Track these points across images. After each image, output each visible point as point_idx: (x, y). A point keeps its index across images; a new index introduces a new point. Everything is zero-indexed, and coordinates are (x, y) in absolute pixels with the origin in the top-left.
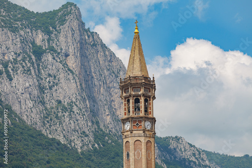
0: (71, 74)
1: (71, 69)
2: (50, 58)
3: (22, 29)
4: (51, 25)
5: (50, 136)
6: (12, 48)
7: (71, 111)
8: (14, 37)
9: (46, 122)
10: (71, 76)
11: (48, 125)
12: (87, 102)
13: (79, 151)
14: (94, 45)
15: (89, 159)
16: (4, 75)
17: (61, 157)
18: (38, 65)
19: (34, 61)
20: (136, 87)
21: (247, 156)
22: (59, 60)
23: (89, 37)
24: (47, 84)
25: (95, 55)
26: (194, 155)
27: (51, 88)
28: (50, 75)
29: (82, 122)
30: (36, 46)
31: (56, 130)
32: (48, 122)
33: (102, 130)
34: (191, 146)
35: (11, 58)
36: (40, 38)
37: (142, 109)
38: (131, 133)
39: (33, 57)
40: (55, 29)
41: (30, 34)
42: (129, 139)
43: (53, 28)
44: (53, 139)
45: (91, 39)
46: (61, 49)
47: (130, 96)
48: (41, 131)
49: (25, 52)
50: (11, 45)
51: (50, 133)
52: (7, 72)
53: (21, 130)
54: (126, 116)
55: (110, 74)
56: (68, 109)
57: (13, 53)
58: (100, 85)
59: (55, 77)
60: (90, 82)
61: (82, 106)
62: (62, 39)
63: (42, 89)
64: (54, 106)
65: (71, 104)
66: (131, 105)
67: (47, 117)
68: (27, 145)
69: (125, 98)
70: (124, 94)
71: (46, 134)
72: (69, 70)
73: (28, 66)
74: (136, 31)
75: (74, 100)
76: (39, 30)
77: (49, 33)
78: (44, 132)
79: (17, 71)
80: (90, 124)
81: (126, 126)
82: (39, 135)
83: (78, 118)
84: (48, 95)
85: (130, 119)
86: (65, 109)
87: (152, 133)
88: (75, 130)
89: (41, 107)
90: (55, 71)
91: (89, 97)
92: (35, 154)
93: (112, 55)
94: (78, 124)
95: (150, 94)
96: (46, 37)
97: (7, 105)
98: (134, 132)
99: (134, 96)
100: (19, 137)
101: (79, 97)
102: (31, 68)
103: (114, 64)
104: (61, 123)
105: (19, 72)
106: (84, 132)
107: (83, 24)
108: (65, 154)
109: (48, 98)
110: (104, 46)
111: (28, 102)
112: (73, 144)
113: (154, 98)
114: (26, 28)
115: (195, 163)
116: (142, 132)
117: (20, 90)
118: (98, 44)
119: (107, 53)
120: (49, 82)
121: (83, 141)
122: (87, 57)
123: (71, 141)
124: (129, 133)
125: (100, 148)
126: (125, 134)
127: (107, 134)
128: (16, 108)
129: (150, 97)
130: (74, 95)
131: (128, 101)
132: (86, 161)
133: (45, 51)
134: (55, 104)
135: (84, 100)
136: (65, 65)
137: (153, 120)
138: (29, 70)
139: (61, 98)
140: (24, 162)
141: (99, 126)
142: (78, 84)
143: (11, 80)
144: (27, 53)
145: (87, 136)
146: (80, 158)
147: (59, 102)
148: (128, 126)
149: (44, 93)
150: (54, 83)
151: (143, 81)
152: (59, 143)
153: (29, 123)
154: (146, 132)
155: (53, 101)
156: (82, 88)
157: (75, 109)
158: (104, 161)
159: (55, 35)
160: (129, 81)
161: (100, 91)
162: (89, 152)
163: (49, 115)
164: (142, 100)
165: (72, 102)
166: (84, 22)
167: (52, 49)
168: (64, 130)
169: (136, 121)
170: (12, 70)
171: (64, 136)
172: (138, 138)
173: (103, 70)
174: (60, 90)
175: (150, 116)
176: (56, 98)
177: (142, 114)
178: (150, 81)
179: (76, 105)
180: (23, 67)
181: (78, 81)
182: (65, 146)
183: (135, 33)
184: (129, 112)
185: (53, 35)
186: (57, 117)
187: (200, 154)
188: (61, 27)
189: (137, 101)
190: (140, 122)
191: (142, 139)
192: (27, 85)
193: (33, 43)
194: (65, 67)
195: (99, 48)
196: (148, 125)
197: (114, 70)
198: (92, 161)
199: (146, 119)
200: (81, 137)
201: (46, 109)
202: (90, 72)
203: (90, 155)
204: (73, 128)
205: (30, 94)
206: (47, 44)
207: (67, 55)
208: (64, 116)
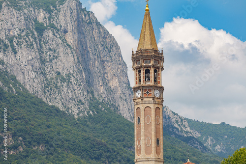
0: (69, 49)
1: (69, 44)
2: (51, 34)
3: (26, 8)
4: (52, 4)
5: (50, 104)
6: (16, 25)
7: (69, 82)
8: (18, 15)
9: (46, 91)
10: (69, 50)
11: (48, 94)
12: (84, 73)
13: (76, 117)
14: (90, 23)
15: (85, 125)
16: (10, 49)
17: (60, 122)
18: (40, 40)
19: (36, 36)
20: (147, 59)
21: (223, 123)
22: (58, 36)
23: (85, 15)
24: (48, 57)
25: (91, 32)
26: (177, 122)
27: (51, 61)
28: (50, 49)
29: (78, 92)
30: (39, 23)
31: (56, 99)
32: (48, 91)
33: (96, 99)
34: (174, 114)
35: (16, 33)
36: (41, 16)
37: (152, 79)
38: (142, 100)
39: (36, 33)
40: (55, 8)
41: (33, 12)
42: (140, 106)
43: (53, 7)
44: (53, 107)
45: (87, 18)
46: (61, 26)
47: (141, 67)
48: (42, 99)
49: (28, 28)
50: (16, 22)
51: (50, 101)
52: (12, 46)
53: (24, 98)
54: (138, 85)
55: (104, 49)
56: (67, 80)
57: (17, 29)
58: (95, 59)
59: (55, 51)
60: (86, 56)
61: (78, 77)
62: (61, 17)
63: (43, 62)
64: (54, 77)
65: (69, 75)
66: (142, 75)
67: (48, 86)
68: (30, 111)
69: (137, 69)
70: (136, 65)
71: (46, 102)
72: (68, 45)
73: (31, 40)
74: (147, 8)
75: (72, 72)
76: (41, 9)
77: (50, 12)
78: (44, 100)
79: (21, 45)
80: (85, 93)
81: (137, 94)
82: (41, 103)
83: (75, 88)
84: (49, 67)
85: (141, 88)
86: (63, 80)
87: (160, 100)
88: (72, 99)
89: (42, 78)
90: (55, 46)
91: (85, 69)
92: (37, 120)
93: (106, 32)
94: (75, 93)
95: (159, 65)
96: (47, 15)
97: (12, 75)
98: (145, 99)
99: (144, 67)
100: (23, 104)
101: (76, 70)
102: (34, 43)
103: (107, 40)
104: (60, 92)
105: (23, 46)
106: (80, 101)
107: (80, 4)
108: (63, 119)
109: (49, 69)
110: (98, 24)
111: (30, 73)
112: (70, 111)
113: (162, 69)
114: (29, 7)
115: (177, 129)
116: (151, 99)
117: (24, 62)
118: (93, 22)
119: (101, 30)
120: (50, 56)
121: (79, 108)
122: (83, 34)
123: (68, 108)
124: (140, 100)
125: (95, 114)
126: (137, 101)
127: (101, 103)
128: (20, 78)
129: (159, 68)
130: (72, 68)
131: (140, 71)
132: (82, 126)
133: (46, 28)
134: (54, 75)
135: (81, 72)
136: (64, 41)
137: (161, 89)
138: (32, 45)
139: (60, 70)
140: (28, 126)
141: (93, 96)
142: (76, 57)
143: (16, 53)
144: (30, 30)
145: (83, 104)
146: (77, 123)
147: (59, 73)
148: (139, 94)
149: (45, 65)
150: (54, 56)
151: (153, 54)
152: (58, 110)
153: (31, 92)
154: (156, 100)
155: (53, 72)
156: (79, 61)
157: (72, 80)
158: (98, 126)
159: (55, 13)
160: (140, 54)
161: (95, 65)
162: (84, 118)
163: (49, 85)
164: (152, 70)
165: (70, 74)
166: (81, 2)
167: (52, 26)
168: (63, 98)
169: (146, 90)
170: (17, 44)
171: (63, 104)
172: (149, 105)
173: (97, 46)
174: (59, 62)
175: (159, 85)
176: (56, 70)
177: (152, 83)
178: (158, 54)
179: (73, 76)
180: (27, 42)
181: (75, 55)
182: (64, 112)
183: (146, 10)
184: (140, 81)
185: (53, 14)
186: (56, 87)
187: (182, 121)
188: (61, 6)
189: (147, 71)
190: (150, 90)
191: (152, 106)
192: (30, 58)
193: (36, 21)
194: (63, 42)
195: (94, 25)
196: (157, 93)
197: (107, 45)
198: (88, 126)
199: (156, 87)
200: (78, 105)
201: (47, 79)
202: (86, 47)
203: (86, 121)
204: (70, 96)
205: (32, 66)
206: (48, 21)
207: (65, 32)
208: (62, 86)
